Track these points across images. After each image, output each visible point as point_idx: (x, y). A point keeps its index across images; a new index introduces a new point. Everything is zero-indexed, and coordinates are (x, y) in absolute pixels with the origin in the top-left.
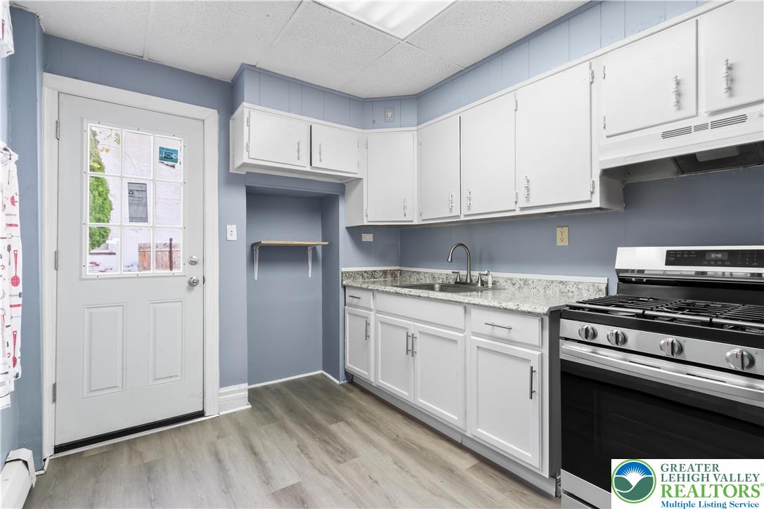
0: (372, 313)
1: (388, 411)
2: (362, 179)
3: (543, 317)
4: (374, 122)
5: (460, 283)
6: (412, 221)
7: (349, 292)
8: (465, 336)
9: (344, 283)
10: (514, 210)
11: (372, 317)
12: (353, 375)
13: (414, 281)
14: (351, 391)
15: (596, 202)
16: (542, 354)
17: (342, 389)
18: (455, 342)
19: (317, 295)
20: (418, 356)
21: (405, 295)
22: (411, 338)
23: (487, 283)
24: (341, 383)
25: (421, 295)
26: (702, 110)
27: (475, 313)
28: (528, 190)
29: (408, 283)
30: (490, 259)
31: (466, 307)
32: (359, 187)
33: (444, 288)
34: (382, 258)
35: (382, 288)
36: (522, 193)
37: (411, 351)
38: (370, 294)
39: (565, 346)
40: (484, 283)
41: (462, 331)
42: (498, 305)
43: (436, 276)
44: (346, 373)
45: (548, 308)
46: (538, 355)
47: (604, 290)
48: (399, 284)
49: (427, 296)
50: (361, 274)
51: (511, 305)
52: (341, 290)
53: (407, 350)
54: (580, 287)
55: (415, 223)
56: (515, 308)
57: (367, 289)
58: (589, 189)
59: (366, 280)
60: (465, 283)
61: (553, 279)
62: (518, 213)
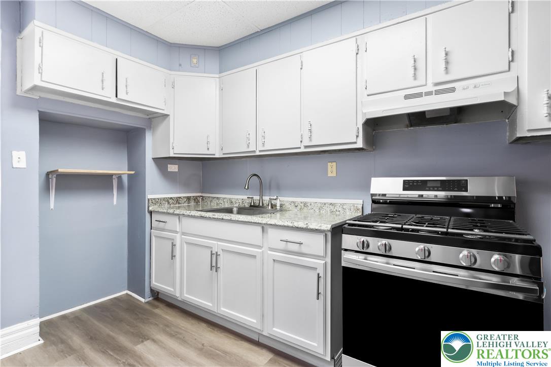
0: (178, 236)
1: (194, 321)
2: (168, 115)
3: (327, 233)
4: (180, 65)
5: (254, 206)
6: (214, 155)
7: (155, 217)
8: (263, 251)
9: (150, 208)
10: (300, 148)
11: (178, 239)
12: (158, 293)
13: (214, 206)
14: (157, 307)
15: (360, 144)
16: (325, 262)
17: (148, 307)
18: (254, 257)
19: (123, 221)
20: (221, 271)
21: (210, 218)
22: (215, 256)
23: (276, 206)
24: (147, 300)
25: (224, 218)
26: (430, 81)
27: (271, 232)
28: (311, 132)
29: (209, 208)
30: (278, 187)
31: (264, 227)
32: (165, 122)
33: (241, 211)
34: (186, 186)
35: (188, 213)
36: (306, 134)
37: (215, 267)
38: (176, 219)
39: (346, 256)
40: (273, 206)
41: (260, 247)
42: (291, 225)
43: (233, 201)
44: (152, 291)
45: (331, 225)
46: (323, 264)
47: (361, 209)
48: (201, 209)
49: (229, 218)
50: (167, 200)
51: (301, 224)
52: (148, 216)
53: (212, 267)
54: (345, 207)
55: (217, 156)
56: (305, 226)
57: (173, 214)
58: (355, 134)
59: (172, 206)
60: (258, 206)
61: (325, 202)
62: (303, 150)
